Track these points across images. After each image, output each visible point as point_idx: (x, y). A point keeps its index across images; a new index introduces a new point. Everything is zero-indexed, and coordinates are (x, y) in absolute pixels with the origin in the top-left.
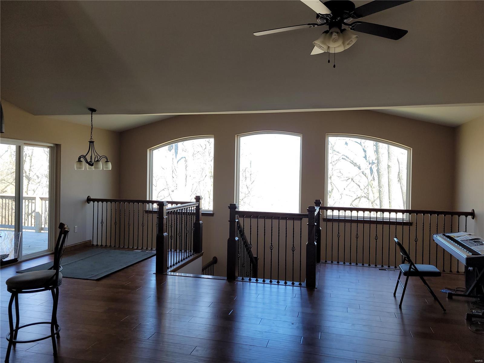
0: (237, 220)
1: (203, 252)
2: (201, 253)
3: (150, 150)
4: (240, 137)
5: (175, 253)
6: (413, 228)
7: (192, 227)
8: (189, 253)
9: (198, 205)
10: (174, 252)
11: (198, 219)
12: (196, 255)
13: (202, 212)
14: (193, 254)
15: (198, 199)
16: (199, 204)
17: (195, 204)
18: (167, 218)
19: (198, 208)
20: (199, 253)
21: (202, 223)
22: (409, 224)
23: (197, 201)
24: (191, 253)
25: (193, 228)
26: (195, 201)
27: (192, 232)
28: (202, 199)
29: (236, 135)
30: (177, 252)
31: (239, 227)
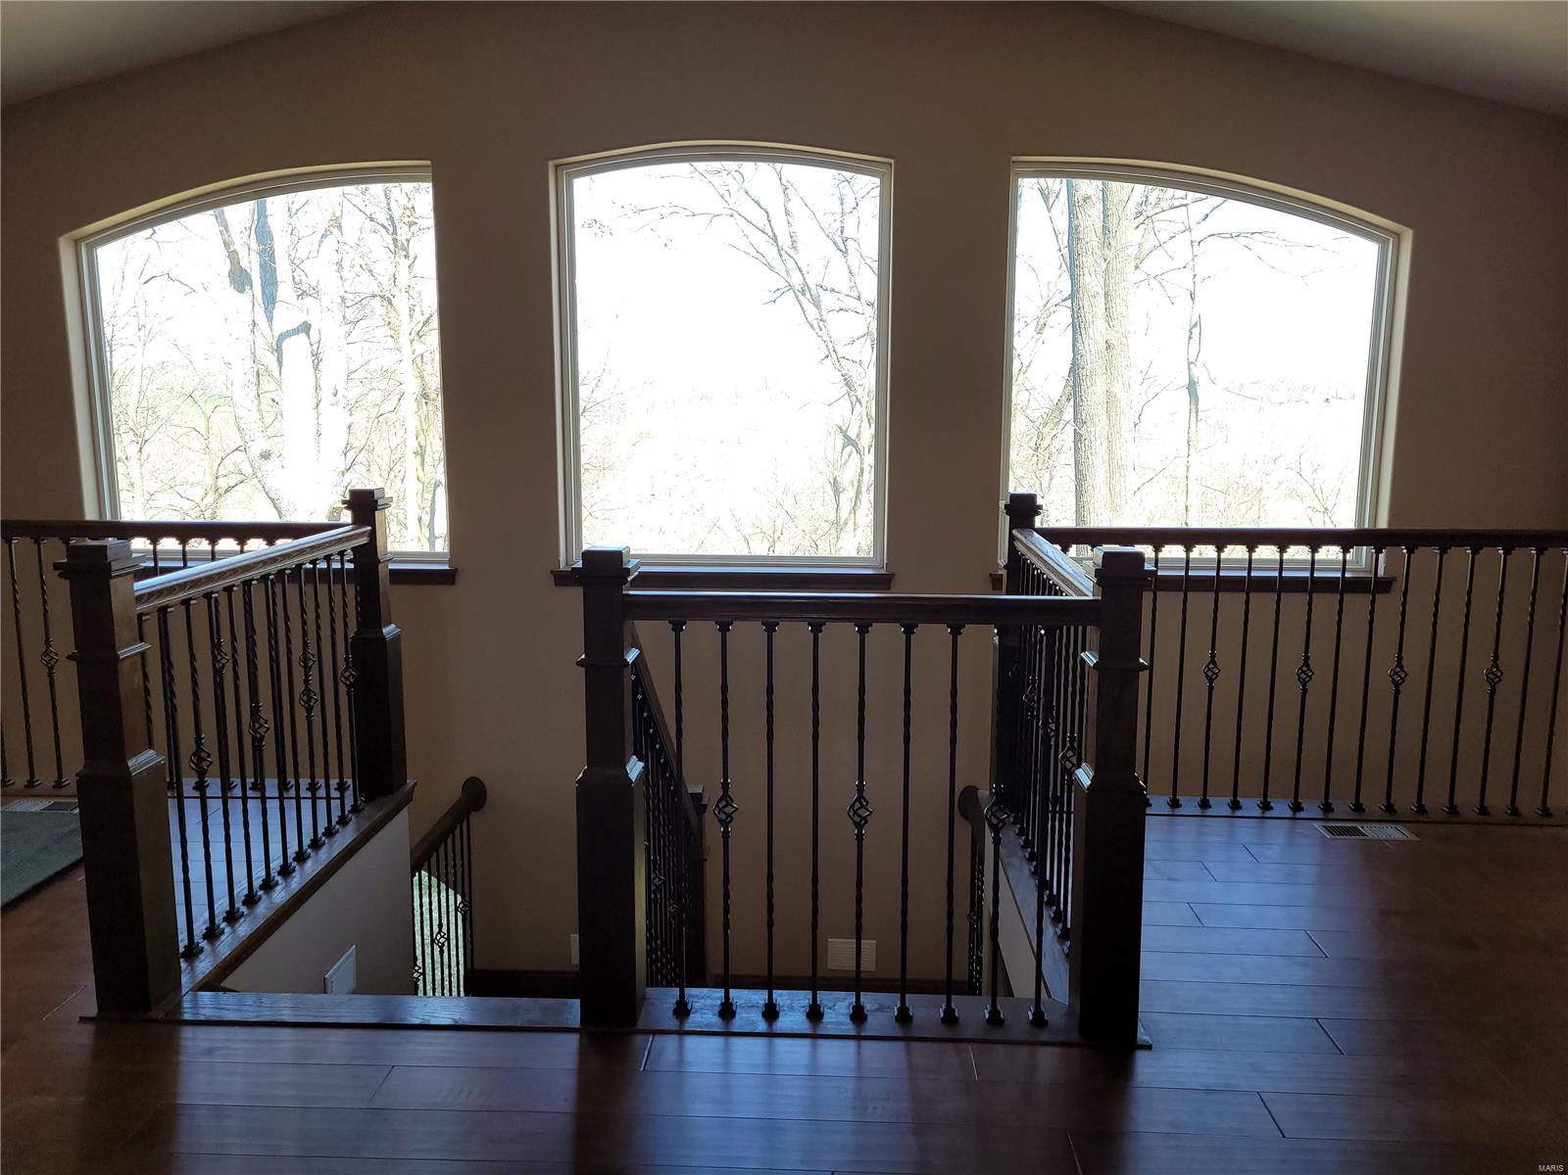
0: (631, 656)
1: (410, 782)
2: (399, 795)
3: (77, 242)
4: (571, 177)
5: (254, 806)
6: (1388, 604)
7: (342, 665)
8: (328, 798)
9: (364, 540)
10: (245, 799)
11: (371, 612)
12: (372, 813)
13: (391, 566)
14: (355, 809)
15: (365, 505)
16: (373, 535)
17: (349, 539)
18: (143, 655)
19: (368, 554)
20: (391, 792)
21: (397, 638)
22: (1371, 586)
23: (358, 521)
24: (342, 799)
25: (345, 671)
26: (347, 517)
27: (343, 689)
28: (386, 506)
29: (551, 164)
30: (264, 799)
31: (645, 706)
